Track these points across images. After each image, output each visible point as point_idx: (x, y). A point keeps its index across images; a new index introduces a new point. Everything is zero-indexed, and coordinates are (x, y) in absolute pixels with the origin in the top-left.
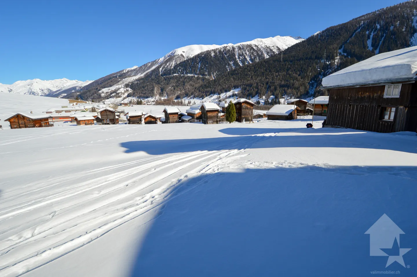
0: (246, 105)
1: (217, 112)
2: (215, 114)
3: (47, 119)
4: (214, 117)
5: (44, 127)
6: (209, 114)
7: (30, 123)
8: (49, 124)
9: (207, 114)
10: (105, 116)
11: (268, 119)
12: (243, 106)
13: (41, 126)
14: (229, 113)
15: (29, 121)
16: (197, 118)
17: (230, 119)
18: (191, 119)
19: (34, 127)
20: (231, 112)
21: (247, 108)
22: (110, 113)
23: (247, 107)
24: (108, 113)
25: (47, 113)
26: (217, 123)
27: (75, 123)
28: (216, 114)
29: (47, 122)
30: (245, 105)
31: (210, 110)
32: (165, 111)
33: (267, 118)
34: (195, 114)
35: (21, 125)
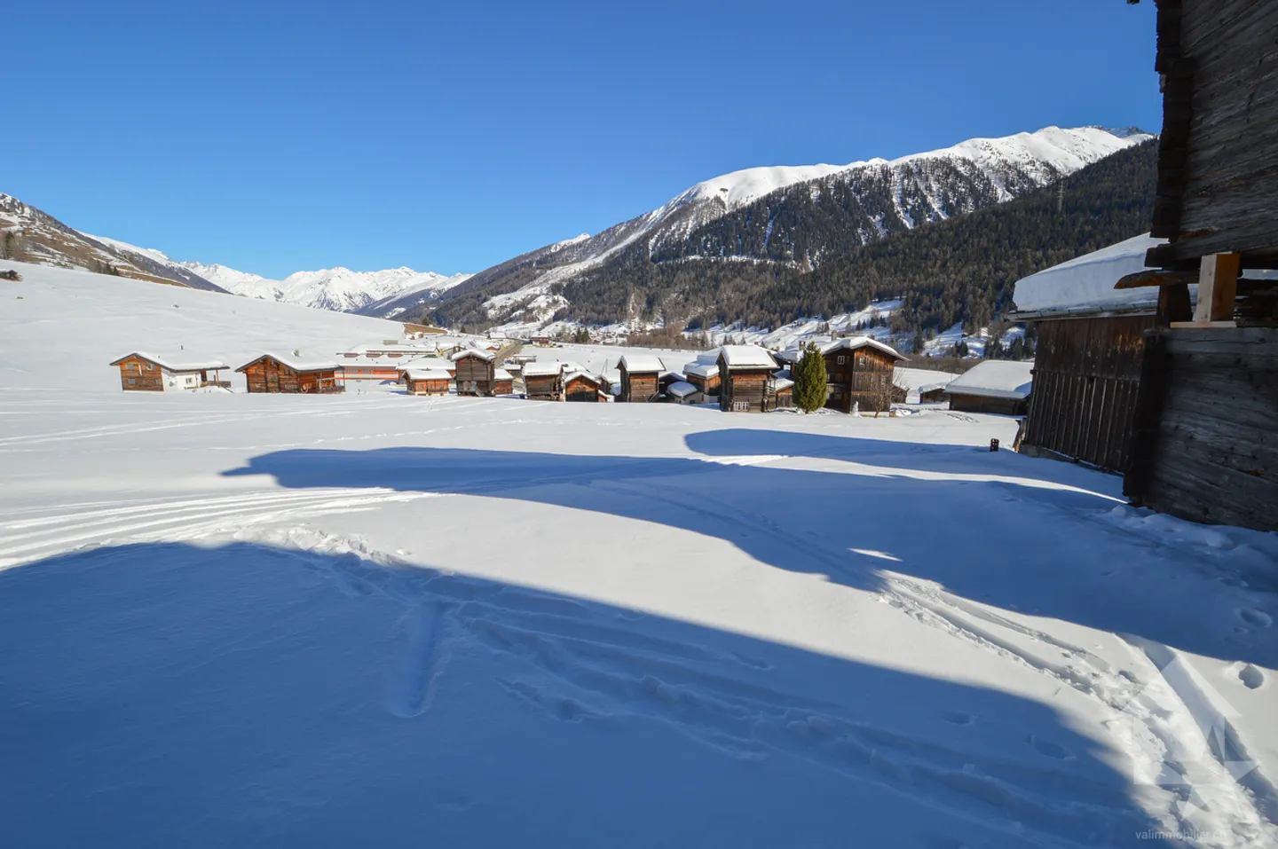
0: (869, 358)
1: (765, 378)
2: (756, 381)
3: (329, 373)
4: (755, 389)
5: (323, 392)
6: (739, 382)
7: (290, 379)
8: (334, 385)
9: (732, 380)
10: (467, 373)
11: (951, 409)
12: (858, 359)
13: (314, 390)
14: (804, 381)
15: (289, 374)
16: (712, 392)
17: (804, 400)
18: (694, 393)
19: (299, 392)
20: (809, 377)
21: (872, 368)
22: (480, 365)
23: (872, 364)
24: (475, 365)
25: (347, 355)
26: (763, 411)
27: (404, 387)
28: (762, 383)
29: (330, 379)
30: (867, 357)
31: (740, 367)
32: (621, 366)
33: (946, 405)
34: (704, 379)
35: (270, 385)
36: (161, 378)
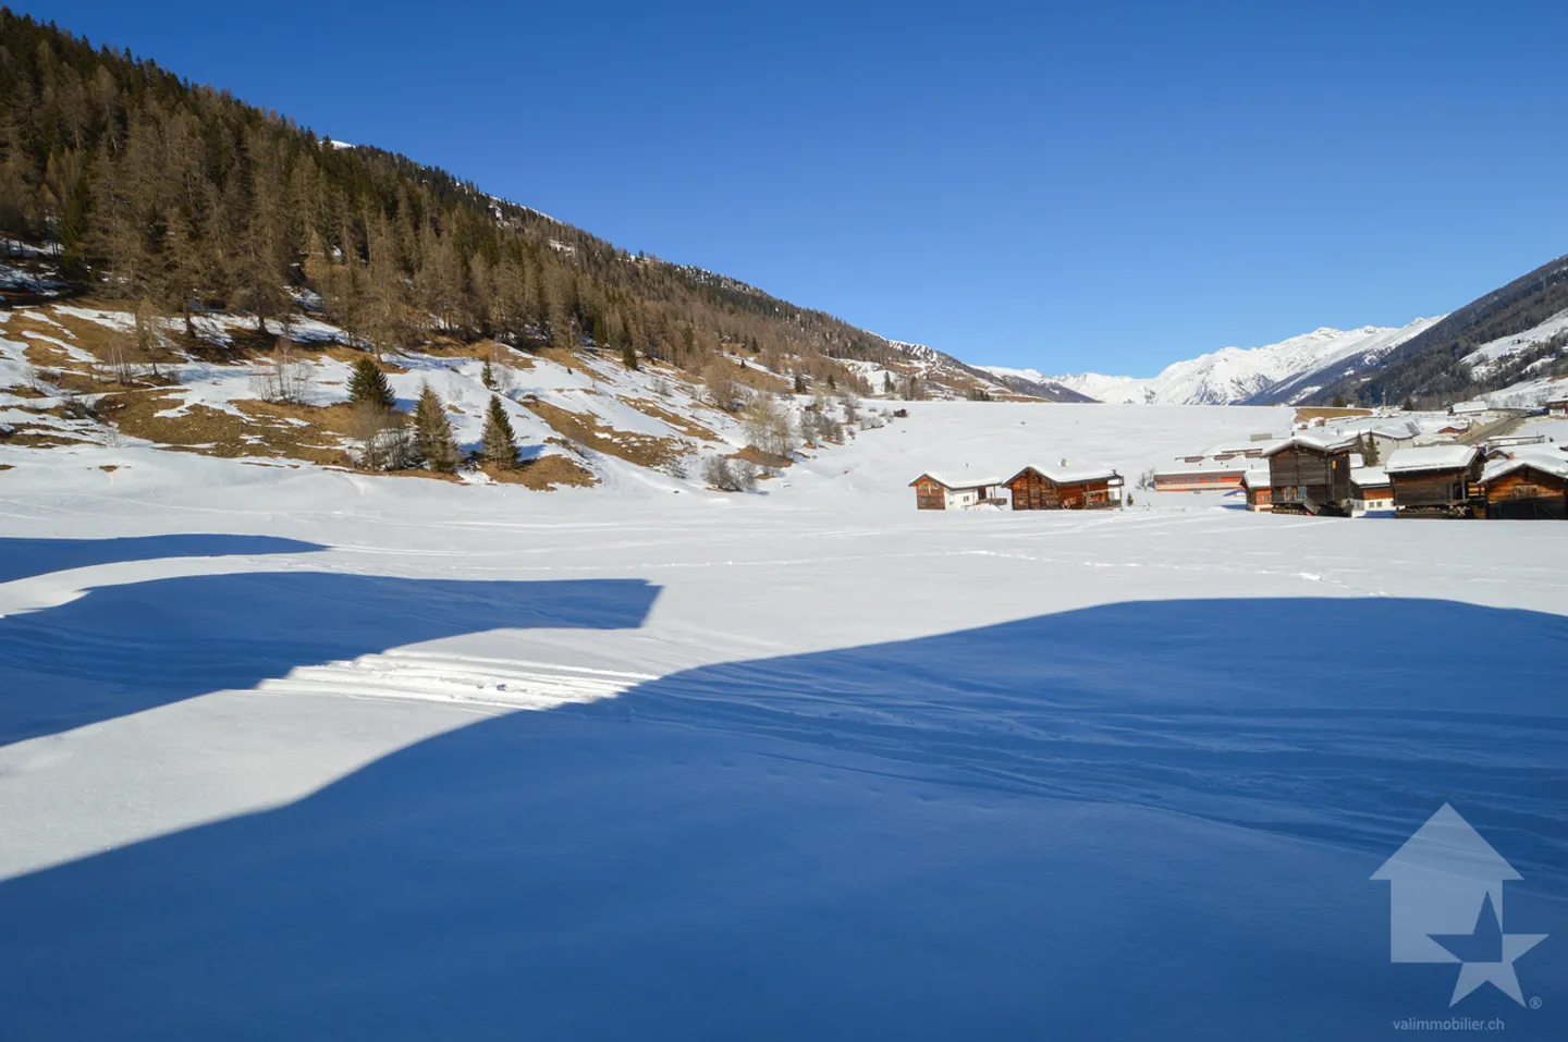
3: (1102, 483)
5: (1090, 508)
7: (1052, 494)
8: (1108, 499)
10: (1290, 474)
13: (1079, 505)
15: (1051, 488)
19: (1061, 508)
22: (1315, 459)
24: (1304, 459)
25: (1188, 460)
27: (1241, 498)
29: (1102, 491)
35: (1034, 501)
36: (943, 497)
